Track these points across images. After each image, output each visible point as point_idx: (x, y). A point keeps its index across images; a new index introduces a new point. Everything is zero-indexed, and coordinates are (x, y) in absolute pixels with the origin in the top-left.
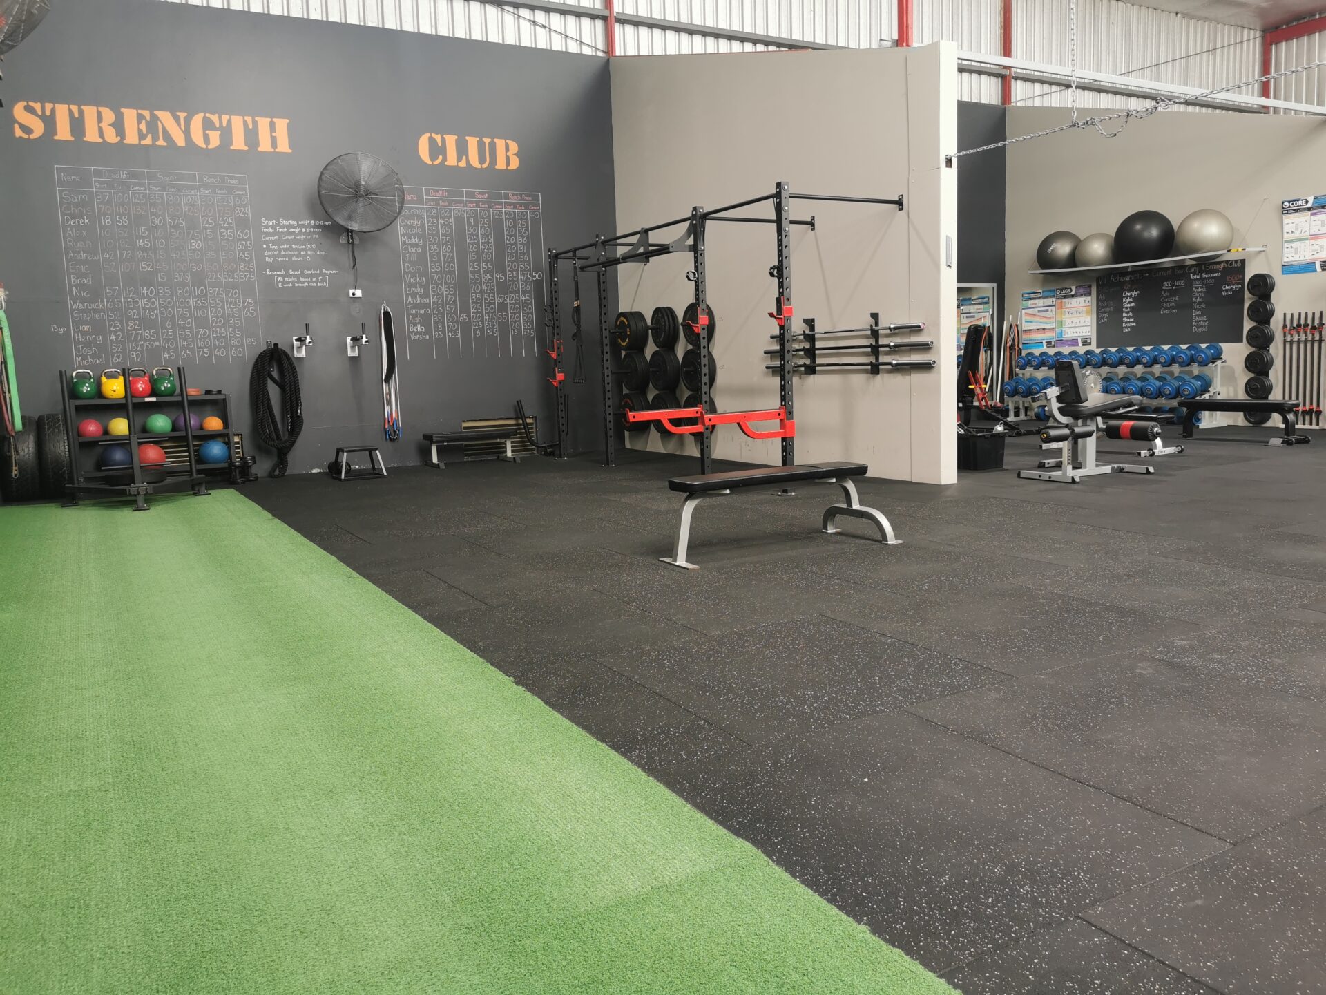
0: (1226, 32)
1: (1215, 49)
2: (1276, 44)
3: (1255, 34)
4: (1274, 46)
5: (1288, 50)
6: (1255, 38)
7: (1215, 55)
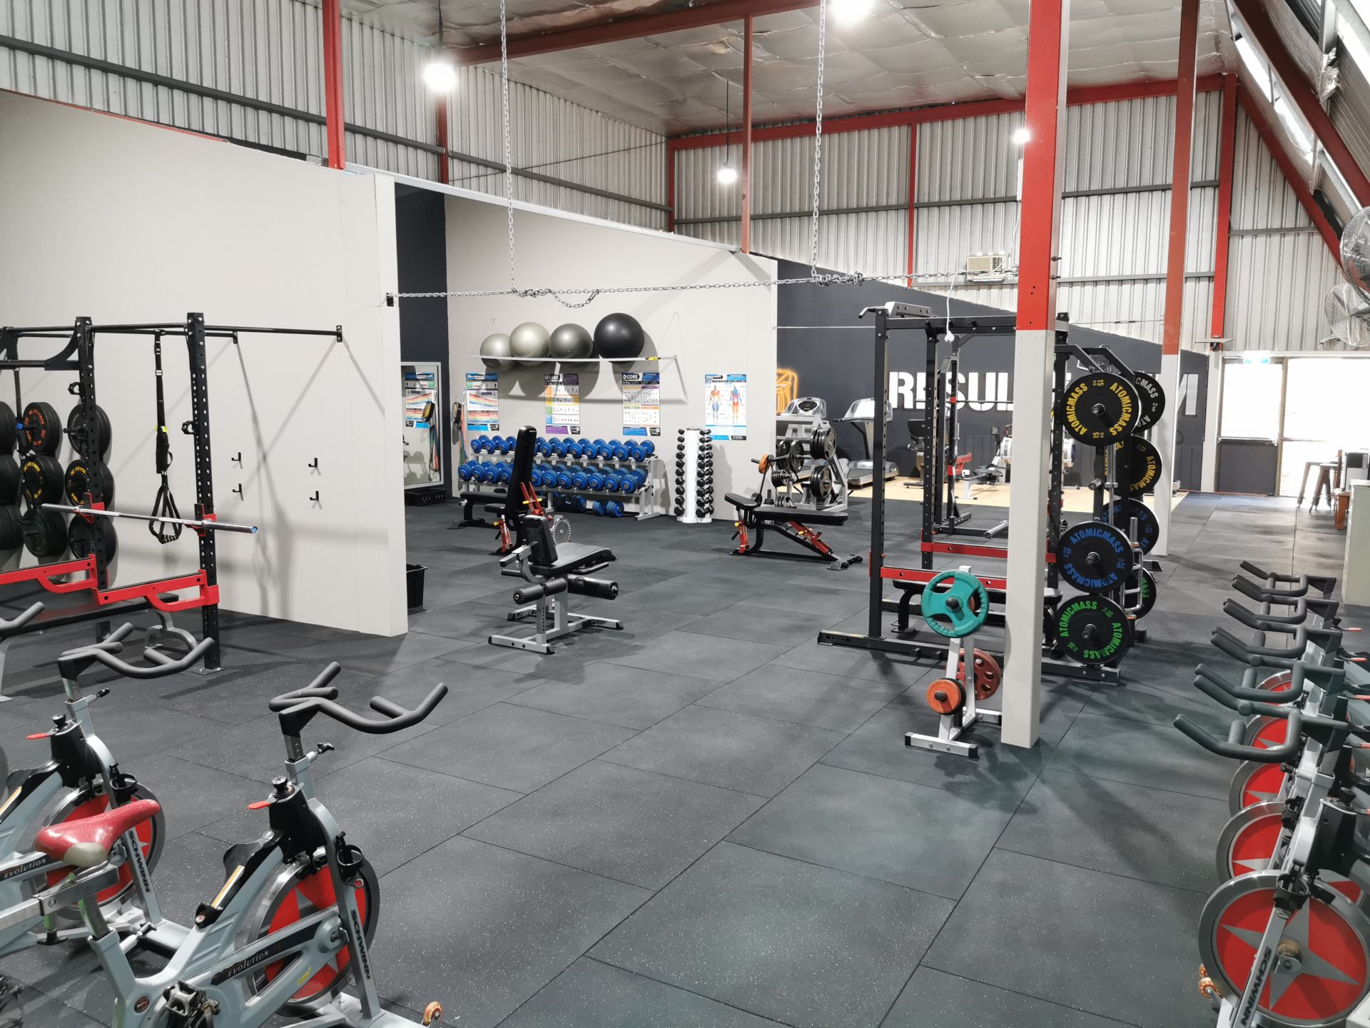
0: (638, 133)
1: (630, 149)
2: (678, 151)
3: (661, 139)
4: (676, 152)
5: (687, 159)
6: (661, 143)
7: (629, 154)
